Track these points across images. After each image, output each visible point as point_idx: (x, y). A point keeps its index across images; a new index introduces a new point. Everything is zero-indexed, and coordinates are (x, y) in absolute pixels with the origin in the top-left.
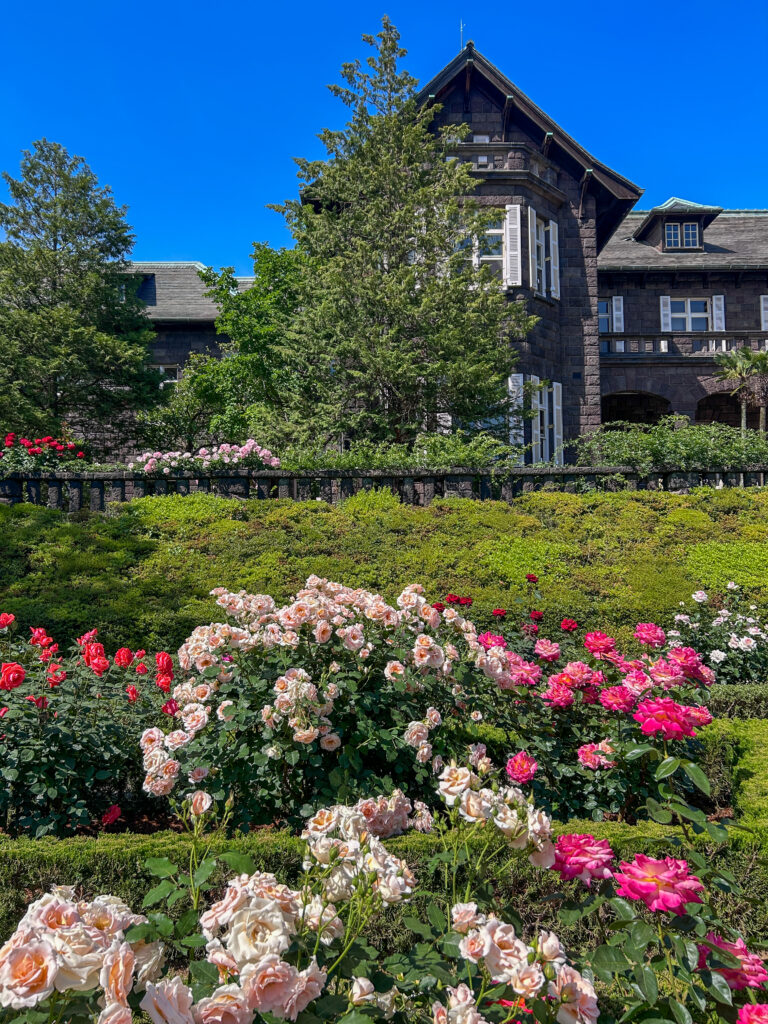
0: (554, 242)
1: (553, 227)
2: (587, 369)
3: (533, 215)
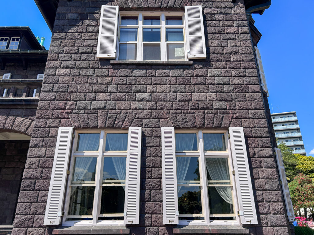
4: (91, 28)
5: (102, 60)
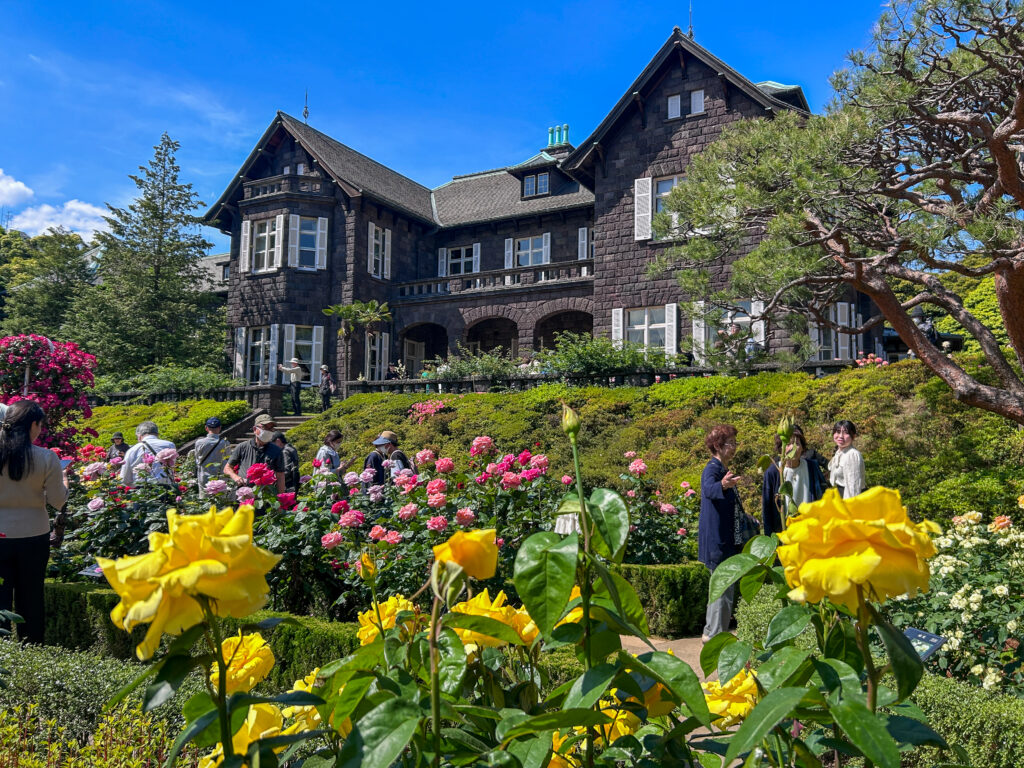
0: (323, 231)
1: (323, 221)
3: (295, 219)
4: (628, 207)
5: (640, 242)
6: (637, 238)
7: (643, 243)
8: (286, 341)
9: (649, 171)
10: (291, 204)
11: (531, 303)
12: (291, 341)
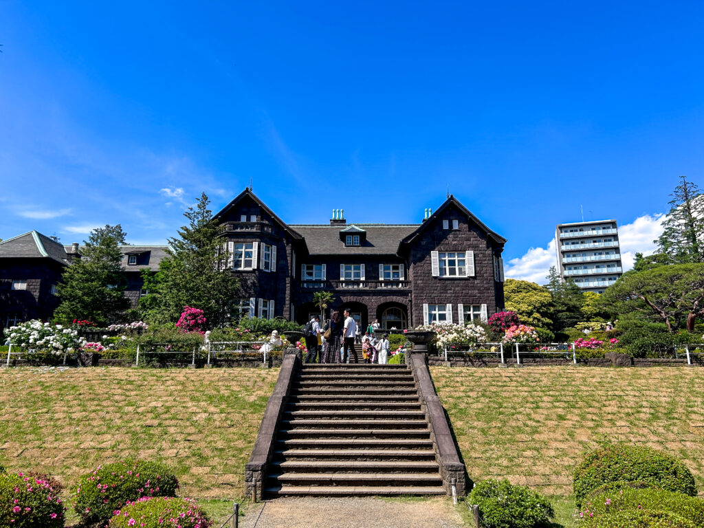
0: (274, 253)
1: (274, 247)
2: (286, 295)
3: (263, 245)
4: (428, 262)
5: (434, 277)
6: (433, 275)
7: (435, 278)
8: (259, 307)
9: (437, 249)
10: (261, 237)
11: (374, 297)
12: (261, 307)
